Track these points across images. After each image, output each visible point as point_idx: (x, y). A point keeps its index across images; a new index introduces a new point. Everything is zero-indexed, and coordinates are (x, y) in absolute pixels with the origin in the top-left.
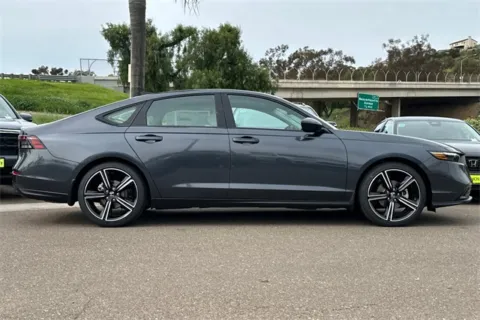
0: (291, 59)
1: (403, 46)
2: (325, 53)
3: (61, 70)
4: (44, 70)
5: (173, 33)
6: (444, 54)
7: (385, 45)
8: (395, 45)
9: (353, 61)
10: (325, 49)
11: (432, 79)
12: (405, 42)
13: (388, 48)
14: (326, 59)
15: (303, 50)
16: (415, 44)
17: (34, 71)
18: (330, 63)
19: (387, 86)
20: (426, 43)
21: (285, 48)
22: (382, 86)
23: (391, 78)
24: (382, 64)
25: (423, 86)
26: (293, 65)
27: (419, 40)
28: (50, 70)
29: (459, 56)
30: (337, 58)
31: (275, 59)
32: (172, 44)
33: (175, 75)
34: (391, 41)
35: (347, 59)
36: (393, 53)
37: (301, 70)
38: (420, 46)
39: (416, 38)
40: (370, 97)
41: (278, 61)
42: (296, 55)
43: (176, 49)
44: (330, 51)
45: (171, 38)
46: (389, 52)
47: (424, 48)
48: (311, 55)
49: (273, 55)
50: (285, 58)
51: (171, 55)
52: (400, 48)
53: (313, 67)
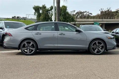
0: (76, 14)
1: (104, 10)
2: (85, 12)
3: (19, 17)
4: (15, 17)
5: (50, 8)
6: (114, 12)
7: (100, 10)
8: (103, 10)
9: (92, 14)
10: (85, 11)
11: (112, 19)
12: (105, 9)
13: (101, 11)
14: (85, 14)
15: (79, 11)
16: (107, 10)
17: (12, 17)
18: (86, 15)
19: (101, 20)
20: (110, 10)
21: (74, 11)
22: (100, 20)
23: (102, 18)
24: (99, 15)
25: (110, 20)
26: (76, 15)
27: (109, 9)
28: (16, 17)
29: (118, 13)
30: (88, 13)
31: (72, 14)
32: (50, 10)
33: (50, 18)
34: (101, 9)
35: (90, 14)
36: (102, 12)
37: (78, 17)
38: (109, 10)
39: (108, 8)
40: (97, 23)
41: (73, 14)
42: (77, 13)
43: (51, 12)
44: (86, 12)
45: (50, 9)
46: (101, 12)
47: (110, 11)
48: (81, 13)
49: (72, 13)
50: (75, 13)
51: (50, 13)
52: (104, 11)
53: (81, 16)
